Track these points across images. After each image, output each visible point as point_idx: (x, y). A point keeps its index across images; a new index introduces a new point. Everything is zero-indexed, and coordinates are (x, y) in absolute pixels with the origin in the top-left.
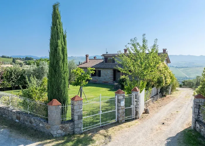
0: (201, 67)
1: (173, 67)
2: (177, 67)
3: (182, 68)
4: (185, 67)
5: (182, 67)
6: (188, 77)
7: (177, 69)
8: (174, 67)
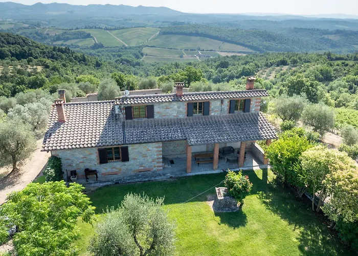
0: (143, 27)
1: (99, 28)
2: (106, 27)
3: (115, 29)
4: (120, 28)
5: (114, 27)
6: (126, 45)
7: (108, 31)
8: (102, 28)
